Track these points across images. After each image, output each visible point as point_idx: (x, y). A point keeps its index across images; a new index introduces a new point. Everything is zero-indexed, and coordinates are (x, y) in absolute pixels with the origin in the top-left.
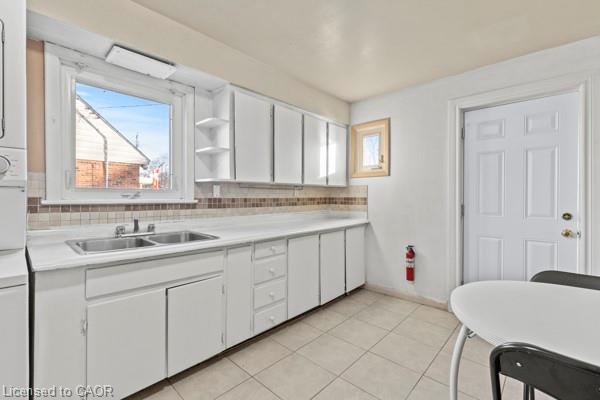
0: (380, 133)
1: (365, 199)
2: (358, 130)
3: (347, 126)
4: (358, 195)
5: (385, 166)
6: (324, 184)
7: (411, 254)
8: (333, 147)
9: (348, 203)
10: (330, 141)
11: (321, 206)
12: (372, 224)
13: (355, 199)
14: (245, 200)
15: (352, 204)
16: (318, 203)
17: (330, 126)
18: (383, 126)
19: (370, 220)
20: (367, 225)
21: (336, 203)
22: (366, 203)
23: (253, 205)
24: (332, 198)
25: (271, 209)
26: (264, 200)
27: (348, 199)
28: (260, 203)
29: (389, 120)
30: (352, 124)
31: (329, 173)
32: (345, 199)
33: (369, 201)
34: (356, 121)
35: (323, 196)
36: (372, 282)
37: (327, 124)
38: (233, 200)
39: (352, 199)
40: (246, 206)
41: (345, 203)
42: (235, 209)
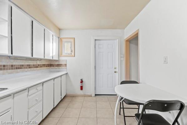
0: (71, 42)
1: (66, 65)
2: (63, 40)
3: (59, 38)
4: (63, 63)
5: (73, 54)
6: (52, 59)
7: (82, 82)
8: (54, 44)
9: (59, 66)
10: (54, 42)
11: (47, 67)
12: (69, 74)
13: (62, 65)
14: (12, 66)
15: (60, 66)
16: (46, 66)
17: (54, 36)
18: (72, 40)
19: (68, 72)
20: (67, 74)
21: (53, 66)
22: (66, 66)
23: (17, 68)
24: (51, 65)
25: (26, 70)
26: (23, 65)
27: (59, 65)
28: (20, 67)
29: (74, 38)
30: (60, 37)
31: (53, 55)
32: (57, 64)
33: (67, 65)
34: (62, 37)
35: (48, 64)
36: (69, 93)
37: (53, 35)
38: (4, 66)
39: (60, 65)
40: (12, 69)
41: (58, 66)
42: (5, 71)
